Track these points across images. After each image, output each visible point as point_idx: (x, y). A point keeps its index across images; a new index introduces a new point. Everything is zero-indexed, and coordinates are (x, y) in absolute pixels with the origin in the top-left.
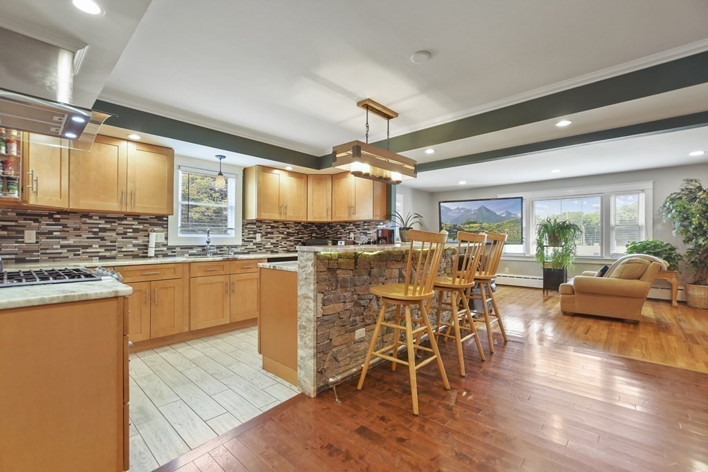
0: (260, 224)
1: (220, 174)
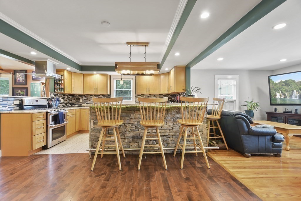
0: (143, 96)
1: (121, 79)
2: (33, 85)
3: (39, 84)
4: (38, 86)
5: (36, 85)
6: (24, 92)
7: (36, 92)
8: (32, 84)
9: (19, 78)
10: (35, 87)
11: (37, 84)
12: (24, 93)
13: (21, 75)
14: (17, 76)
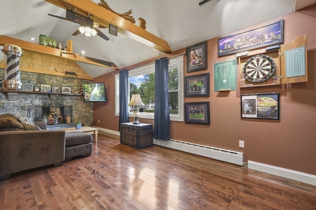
2: (219, 68)
3: (231, 63)
4: (230, 66)
5: (226, 66)
6: (202, 82)
7: (225, 81)
8: (217, 64)
9: (194, 59)
10: (223, 71)
11: (226, 64)
12: (203, 85)
13: (197, 53)
14: (191, 57)
